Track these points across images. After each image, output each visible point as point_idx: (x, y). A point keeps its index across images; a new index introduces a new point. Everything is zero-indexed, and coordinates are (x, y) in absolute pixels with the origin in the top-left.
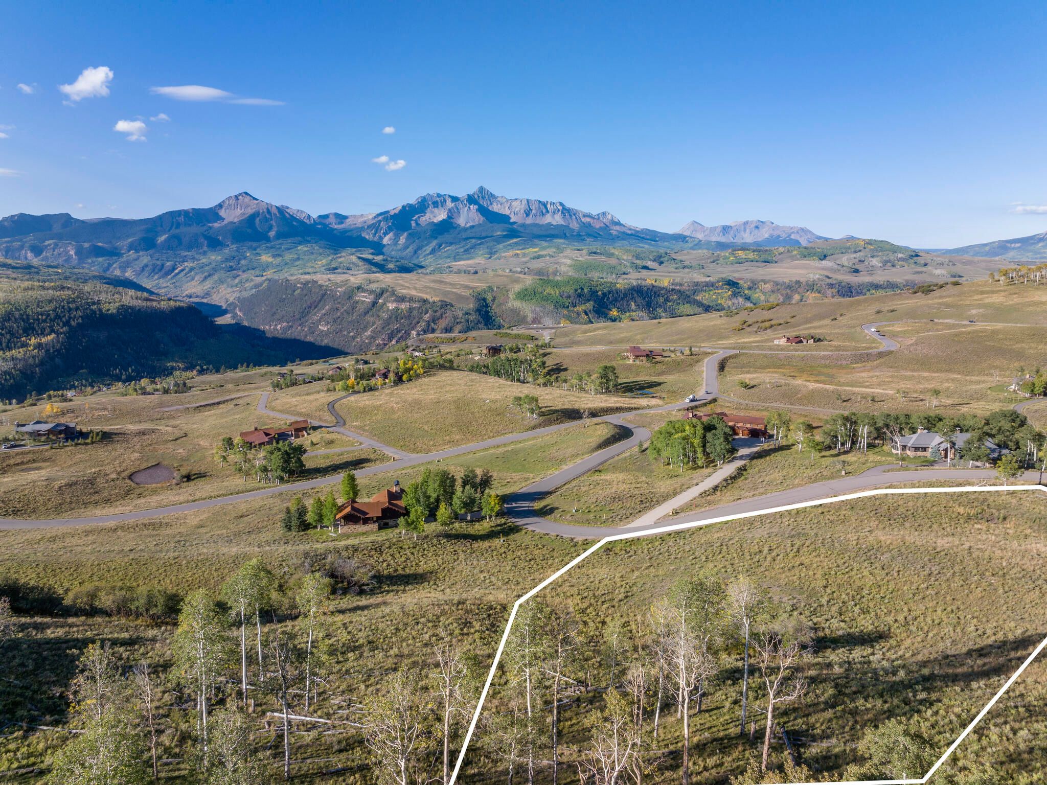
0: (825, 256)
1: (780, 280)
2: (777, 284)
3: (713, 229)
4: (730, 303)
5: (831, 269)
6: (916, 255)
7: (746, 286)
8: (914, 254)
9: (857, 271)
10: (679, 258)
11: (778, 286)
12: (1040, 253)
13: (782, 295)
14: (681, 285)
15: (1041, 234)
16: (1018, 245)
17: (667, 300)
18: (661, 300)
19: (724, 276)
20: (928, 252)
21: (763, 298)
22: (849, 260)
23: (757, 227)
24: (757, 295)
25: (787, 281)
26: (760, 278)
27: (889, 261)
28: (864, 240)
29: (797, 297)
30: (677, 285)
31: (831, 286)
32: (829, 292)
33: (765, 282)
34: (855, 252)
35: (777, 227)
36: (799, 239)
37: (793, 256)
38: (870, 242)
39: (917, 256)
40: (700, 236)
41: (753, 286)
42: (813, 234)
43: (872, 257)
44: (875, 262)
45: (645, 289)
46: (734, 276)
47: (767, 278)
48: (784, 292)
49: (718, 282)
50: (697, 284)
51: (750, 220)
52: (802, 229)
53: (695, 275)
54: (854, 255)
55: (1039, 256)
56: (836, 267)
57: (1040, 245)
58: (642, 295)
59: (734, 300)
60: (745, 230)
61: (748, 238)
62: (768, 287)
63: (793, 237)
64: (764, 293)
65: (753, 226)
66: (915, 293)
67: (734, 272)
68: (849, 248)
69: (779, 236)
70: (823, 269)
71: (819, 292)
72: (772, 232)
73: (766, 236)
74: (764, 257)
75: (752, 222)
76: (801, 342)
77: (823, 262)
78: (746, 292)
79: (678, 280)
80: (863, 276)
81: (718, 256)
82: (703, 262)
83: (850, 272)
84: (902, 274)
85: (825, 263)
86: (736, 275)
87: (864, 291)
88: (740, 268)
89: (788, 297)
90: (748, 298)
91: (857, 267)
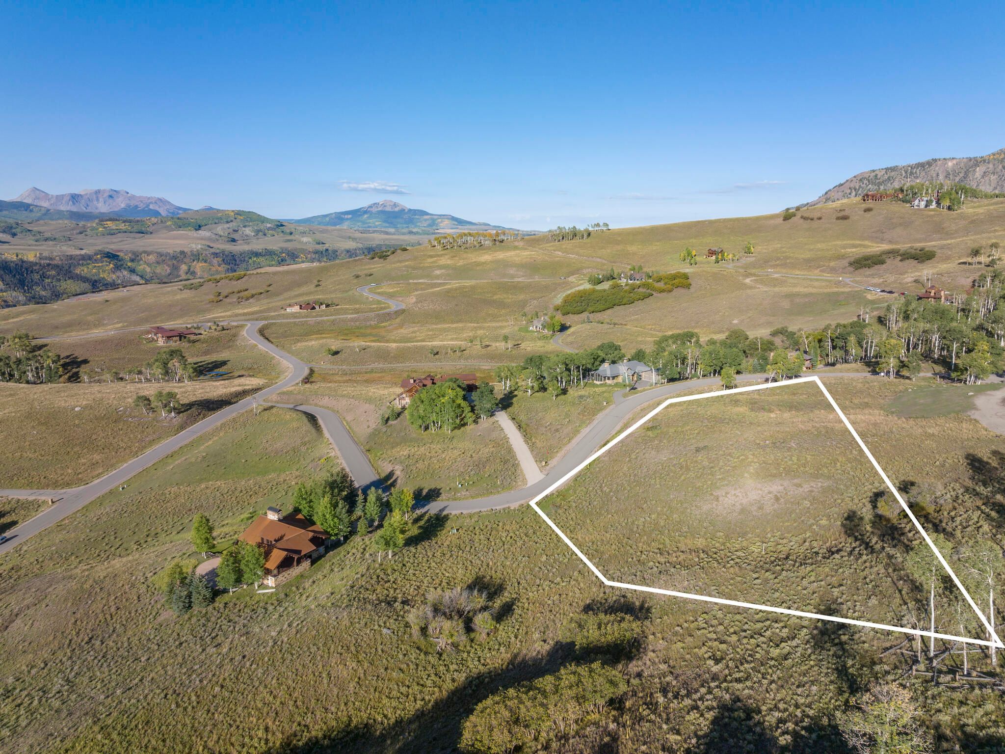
0: (200, 226)
1: (164, 251)
2: (160, 255)
3: (60, 198)
4: (114, 277)
5: (210, 239)
6: (280, 225)
7: (127, 258)
8: (279, 224)
9: (234, 240)
10: (35, 229)
11: (162, 258)
12: (366, 223)
13: (168, 265)
14: (51, 259)
15: (365, 208)
16: (350, 216)
17: (43, 276)
18: (36, 277)
19: (100, 248)
20: (290, 221)
21: (148, 269)
22: (223, 229)
23: (111, 196)
24: (141, 267)
25: (171, 251)
26: (141, 249)
27: (260, 231)
28: (233, 211)
29: (184, 267)
30: (46, 258)
31: (216, 255)
32: (215, 261)
33: (148, 253)
34: (228, 222)
35: (133, 197)
36: (158, 209)
37: (167, 227)
38: (239, 213)
39: (282, 225)
40: (45, 204)
41: (136, 257)
42: (172, 205)
43: (245, 226)
44: (248, 231)
45: (12, 264)
46: (112, 248)
47: (149, 249)
48: (170, 263)
49: (96, 254)
50: (71, 257)
51: (102, 188)
52: (160, 200)
53: (64, 248)
54: (228, 225)
55: (366, 225)
56: (214, 236)
57: (366, 216)
58: (11, 272)
59: (118, 273)
60: (98, 200)
61: (102, 207)
62: (152, 258)
63: (151, 207)
64: (149, 265)
65: (106, 195)
66: (373, 258)
67: (108, 243)
68: (221, 219)
69: (137, 207)
70: (202, 239)
71: (205, 262)
72: (128, 202)
73: (123, 206)
74: (136, 228)
75: (104, 191)
76: (314, 308)
77: (200, 232)
78: (129, 264)
79: (46, 254)
80: (241, 244)
81: (84, 226)
82: (68, 234)
83: (228, 241)
84: (275, 243)
85: (202, 233)
86: (113, 247)
87: (246, 259)
88: (114, 239)
89: (175, 268)
90: (132, 271)
91: (232, 236)
